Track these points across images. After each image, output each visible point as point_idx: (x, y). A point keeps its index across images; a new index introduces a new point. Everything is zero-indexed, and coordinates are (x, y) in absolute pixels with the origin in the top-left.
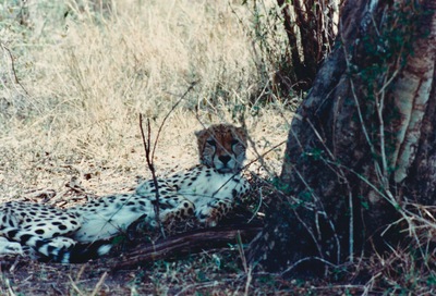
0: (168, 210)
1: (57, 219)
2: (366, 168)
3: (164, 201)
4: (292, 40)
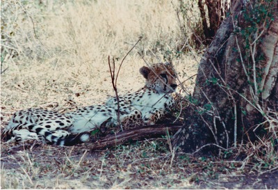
0: (125, 115)
1: (58, 119)
2: (245, 90)
3: (123, 110)
4: (203, 14)
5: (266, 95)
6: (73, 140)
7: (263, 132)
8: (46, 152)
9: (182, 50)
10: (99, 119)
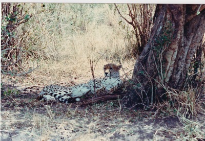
0: (98, 89)
1: (65, 90)
2: (157, 77)
3: (97, 86)
4: (138, 40)
5: (167, 80)
6: (72, 100)
7: (166, 98)
8: (59, 106)
9: (127, 57)
10: (85, 90)
